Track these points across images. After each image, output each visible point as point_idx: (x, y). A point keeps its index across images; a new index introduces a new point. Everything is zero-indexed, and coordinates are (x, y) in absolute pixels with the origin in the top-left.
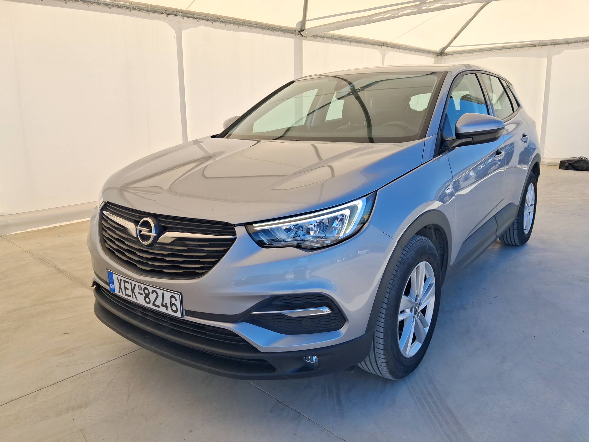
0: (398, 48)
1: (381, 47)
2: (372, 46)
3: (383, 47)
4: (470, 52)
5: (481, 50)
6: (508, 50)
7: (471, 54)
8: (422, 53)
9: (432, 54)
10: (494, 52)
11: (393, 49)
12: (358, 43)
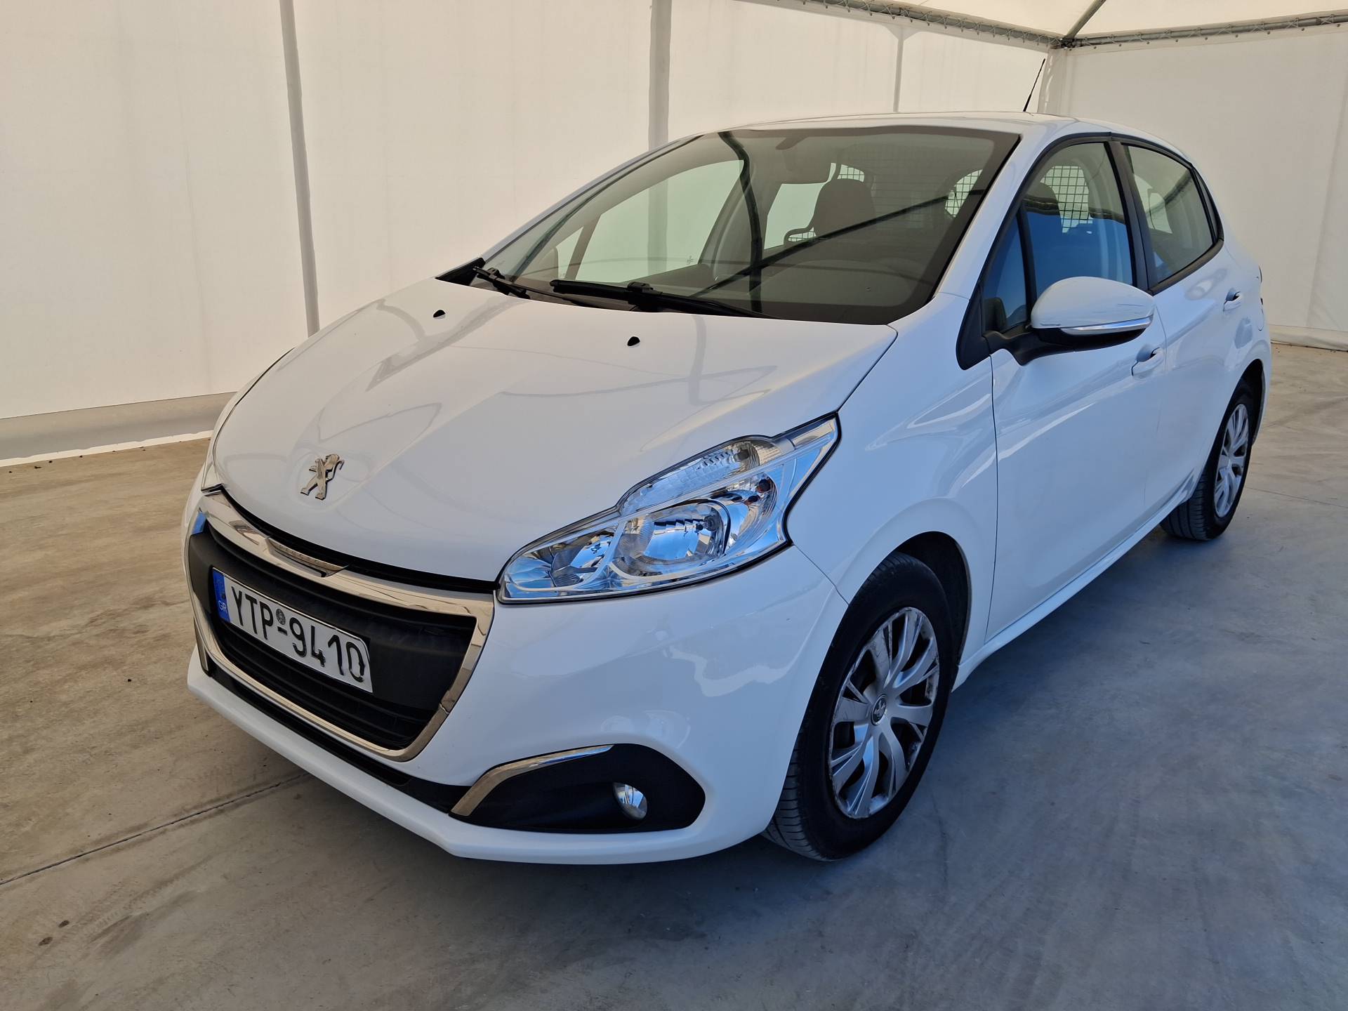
0: (943, 23)
1: (894, 18)
2: (866, 14)
3: (897, 18)
4: (1143, 37)
5: (1173, 34)
6: (1241, 36)
7: (1145, 43)
8: (1012, 39)
9: (1041, 42)
10: (1206, 39)
11: (929, 25)
12: (826, 4)
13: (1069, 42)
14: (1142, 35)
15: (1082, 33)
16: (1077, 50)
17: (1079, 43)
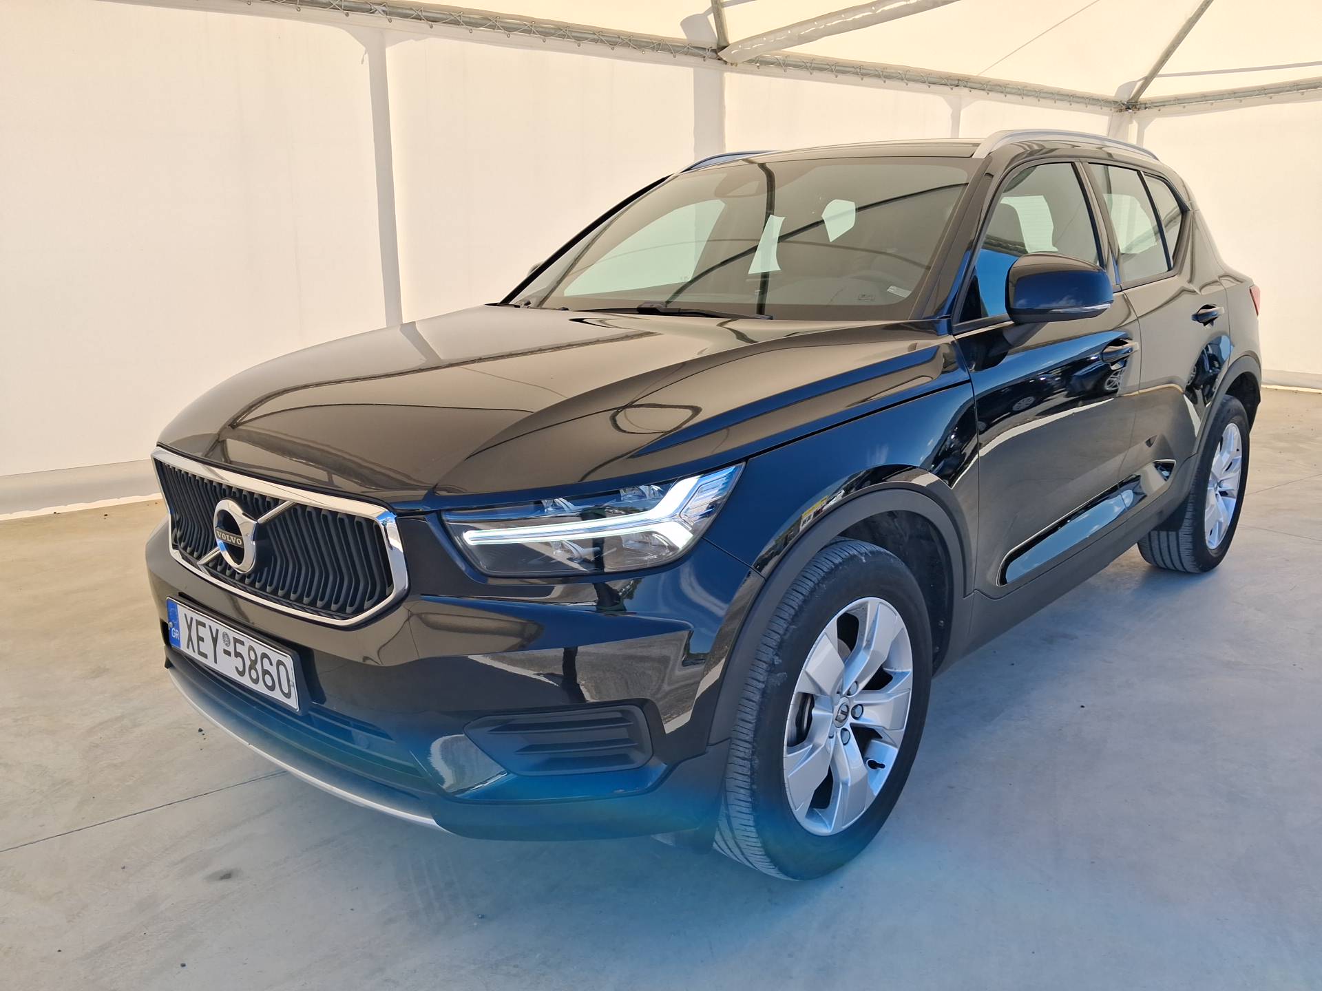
1: (952, 89)
2: (925, 86)
3: (956, 89)
5: (1236, 95)
7: (1208, 105)
9: (1106, 106)
11: (988, 94)
12: (884, 79)
13: (1131, 105)
14: (1205, 97)
15: (1146, 95)
16: (1142, 113)
17: (1143, 106)
